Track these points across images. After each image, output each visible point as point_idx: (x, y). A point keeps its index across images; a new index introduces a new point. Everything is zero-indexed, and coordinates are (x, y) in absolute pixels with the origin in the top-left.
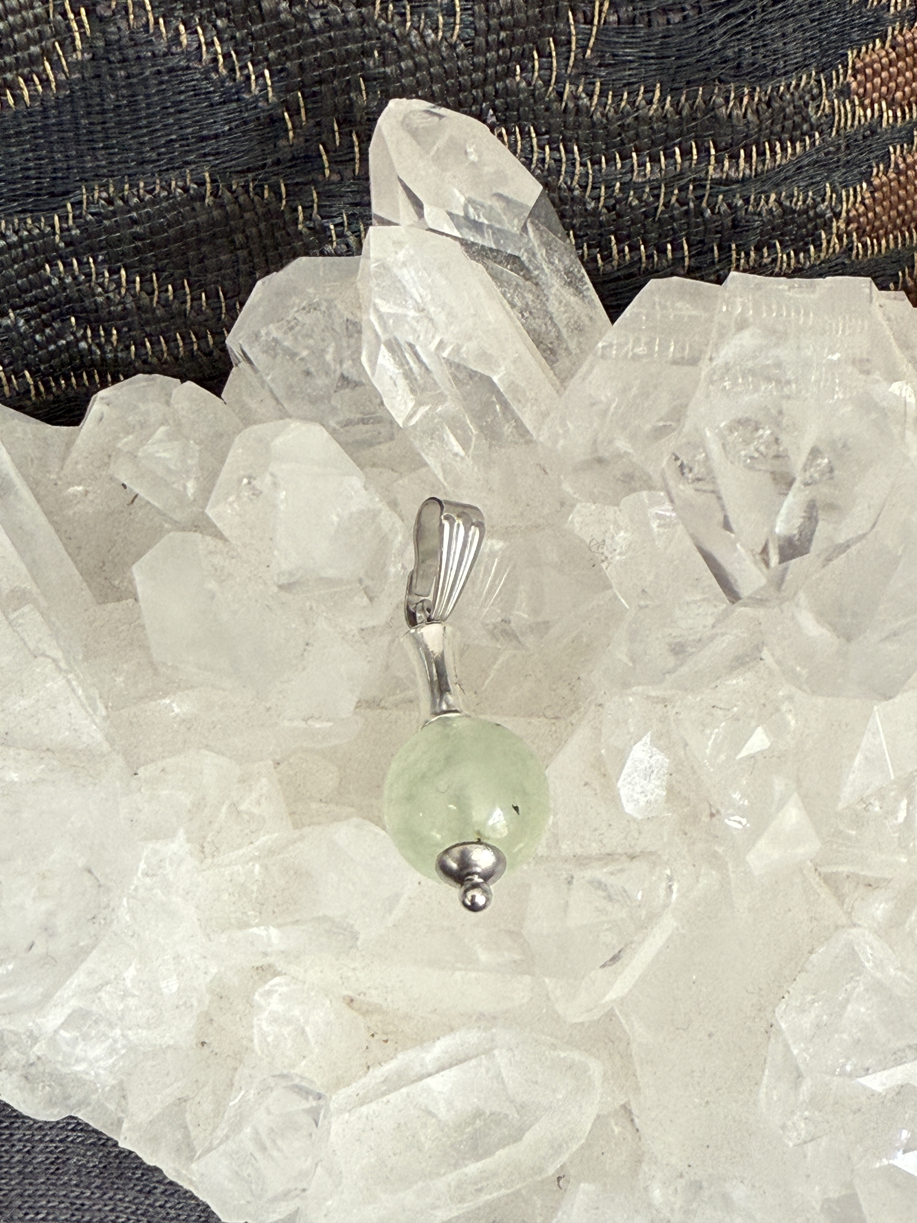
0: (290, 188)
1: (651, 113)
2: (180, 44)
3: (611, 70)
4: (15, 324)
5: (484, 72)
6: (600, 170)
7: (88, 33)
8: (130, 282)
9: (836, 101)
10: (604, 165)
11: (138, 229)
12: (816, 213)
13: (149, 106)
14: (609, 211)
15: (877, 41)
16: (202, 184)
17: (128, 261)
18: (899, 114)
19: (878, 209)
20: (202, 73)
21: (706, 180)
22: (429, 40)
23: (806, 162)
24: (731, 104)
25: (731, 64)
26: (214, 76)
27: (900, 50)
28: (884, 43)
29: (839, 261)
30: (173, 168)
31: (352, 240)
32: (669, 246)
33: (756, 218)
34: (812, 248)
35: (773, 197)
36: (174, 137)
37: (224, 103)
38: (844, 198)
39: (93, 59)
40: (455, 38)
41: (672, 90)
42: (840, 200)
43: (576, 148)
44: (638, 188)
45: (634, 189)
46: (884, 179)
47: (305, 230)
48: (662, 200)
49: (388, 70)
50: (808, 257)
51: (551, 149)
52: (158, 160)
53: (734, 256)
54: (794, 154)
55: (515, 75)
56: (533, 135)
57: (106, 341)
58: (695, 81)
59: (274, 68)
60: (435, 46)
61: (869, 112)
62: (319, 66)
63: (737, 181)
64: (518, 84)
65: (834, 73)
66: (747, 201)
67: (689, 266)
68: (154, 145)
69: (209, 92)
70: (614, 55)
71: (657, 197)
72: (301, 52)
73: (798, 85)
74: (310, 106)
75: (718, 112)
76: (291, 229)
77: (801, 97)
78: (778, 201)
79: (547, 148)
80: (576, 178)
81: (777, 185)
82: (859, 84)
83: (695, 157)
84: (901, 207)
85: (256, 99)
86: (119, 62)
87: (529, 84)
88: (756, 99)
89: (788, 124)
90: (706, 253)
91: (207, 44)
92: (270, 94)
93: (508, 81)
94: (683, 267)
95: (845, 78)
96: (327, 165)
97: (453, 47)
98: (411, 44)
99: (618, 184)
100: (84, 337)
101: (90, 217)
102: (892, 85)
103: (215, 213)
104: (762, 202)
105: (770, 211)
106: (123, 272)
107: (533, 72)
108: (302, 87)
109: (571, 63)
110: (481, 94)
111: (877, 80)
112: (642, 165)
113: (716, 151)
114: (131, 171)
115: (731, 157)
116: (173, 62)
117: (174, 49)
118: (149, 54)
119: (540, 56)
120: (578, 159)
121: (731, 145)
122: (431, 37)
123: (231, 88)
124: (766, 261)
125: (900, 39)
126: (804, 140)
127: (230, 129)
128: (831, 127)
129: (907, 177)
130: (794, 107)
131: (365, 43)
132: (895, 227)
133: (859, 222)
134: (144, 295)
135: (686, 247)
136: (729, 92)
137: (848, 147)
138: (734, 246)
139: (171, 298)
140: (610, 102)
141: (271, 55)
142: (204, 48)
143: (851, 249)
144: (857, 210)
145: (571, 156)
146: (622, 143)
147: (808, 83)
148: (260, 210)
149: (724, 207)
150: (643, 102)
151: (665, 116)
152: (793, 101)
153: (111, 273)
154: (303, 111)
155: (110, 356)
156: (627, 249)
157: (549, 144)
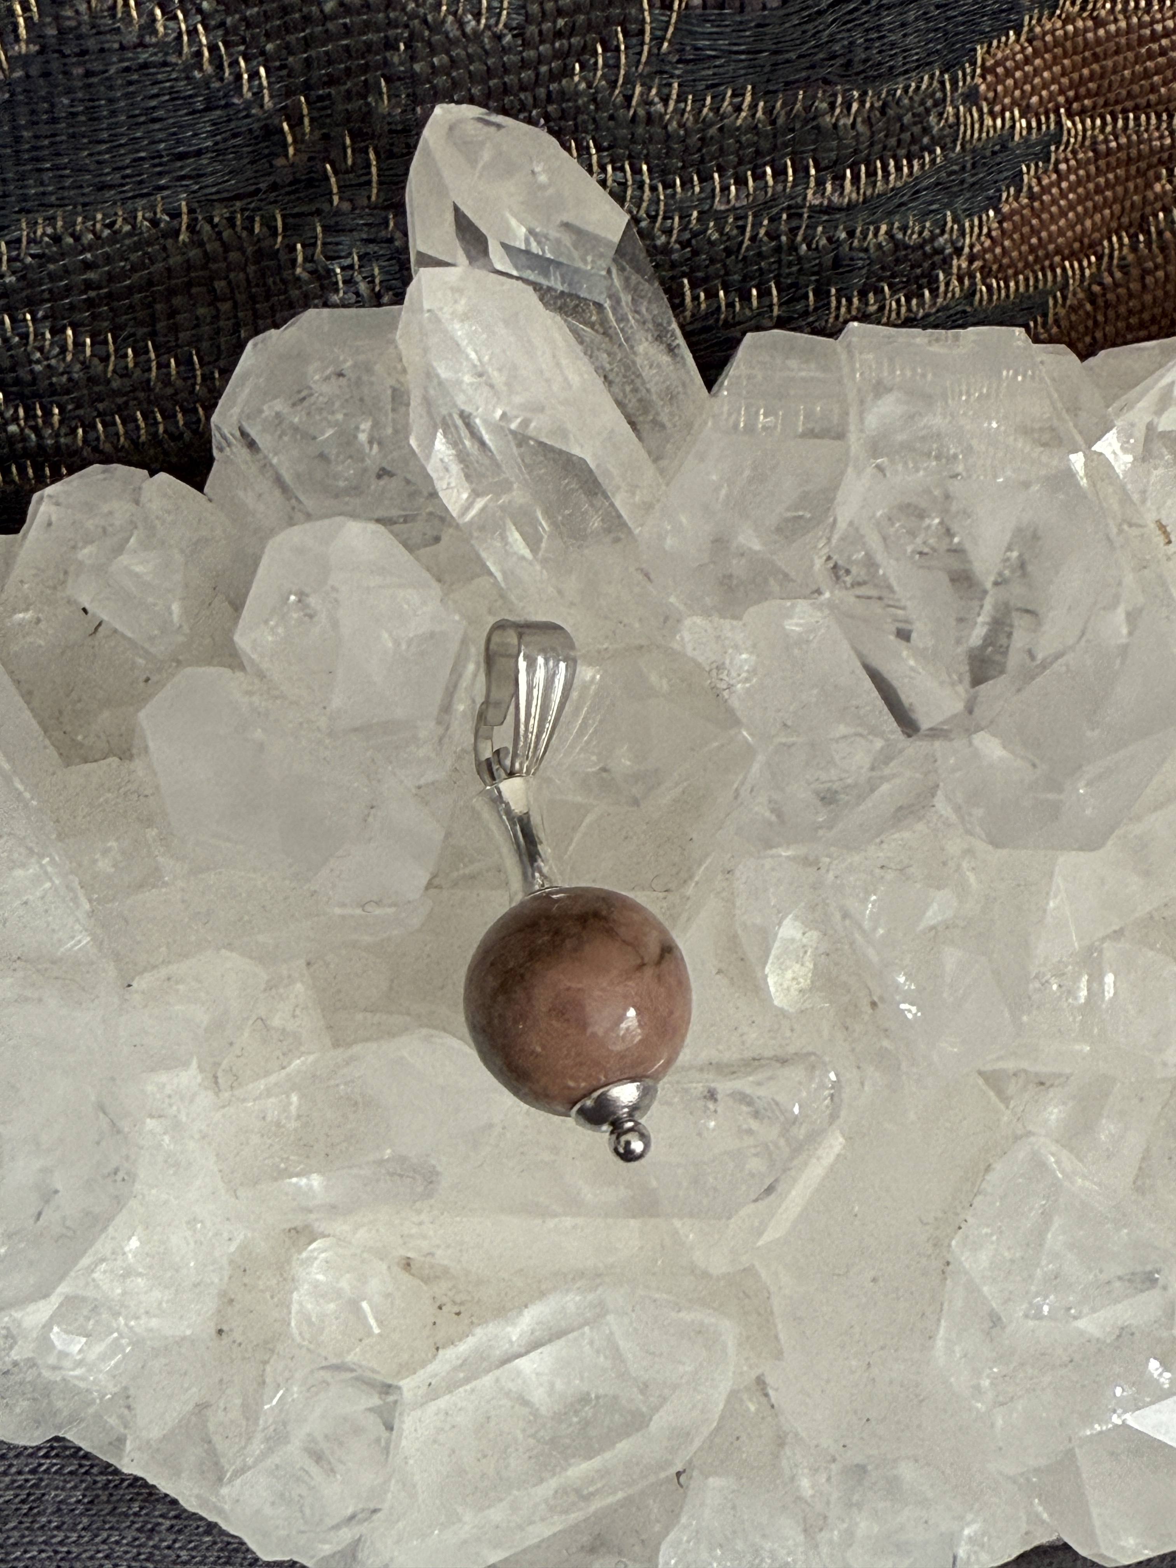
0: (291, 220)
1: (739, 122)
2: (155, 32)
3: (690, 67)
5: (536, 69)
6: (674, 194)
7: (36, 17)
8: (79, 345)
9: (961, 108)
10: (679, 189)
11: (92, 275)
12: (933, 248)
13: (113, 113)
14: (683, 248)
15: (1011, 33)
16: (175, 215)
17: (77, 317)
18: (1034, 124)
19: (1007, 243)
20: (179, 71)
21: (802, 207)
22: (468, 29)
23: (925, 183)
24: (838, 111)
25: (840, 61)
26: (197, 74)
27: (1037, 43)
28: (1018, 35)
29: (959, 308)
30: (142, 196)
31: (363, 287)
32: (754, 292)
33: (862, 255)
34: (927, 293)
35: (884, 228)
36: (143, 154)
37: (207, 109)
38: (968, 230)
39: (41, 52)
40: (501, 26)
41: (767, 93)
42: (962, 234)
43: (645, 167)
44: (720, 218)
45: (716, 220)
46: (1015, 205)
47: (305, 276)
48: (748, 235)
49: (417, 67)
50: (921, 304)
51: (614, 169)
52: (123, 185)
53: (834, 304)
54: (911, 173)
55: (573, 74)
56: (593, 151)
57: (44, 422)
58: (794, 82)
59: (271, 64)
60: (477, 35)
61: (999, 122)
62: (330, 62)
63: (840, 209)
64: (577, 85)
65: (960, 73)
66: (851, 234)
67: (779, 317)
68: (119, 164)
69: (190, 96)
70: (697, 49)
71: (743, 229)
72: (307, 43)
73: (918, 88)
74: (315, 114)
75: (820, 120)
76: (286, 274)
77: (922, 103)
78: (889, 233)
79: (609, 168)
80: (645, 205)
81: (890, 213)
82: (989, 88)
83: (791, 179)
84: (1034, 241)
85: (248, 105)
86: (77, 55)
87: (589, 86)
88: (868, 105)
89: (906, 136)
90: (798, 300)
91: (189, 33)
92: (267, 98)
93: (564, 82)
94: (771, 317)
95: (973, 78)
96: (335, 190)
97: (499, 37)
98: (446, 34)
99: (695, 214)
100: (15, 419)
101: (29, 260)
102: (1028, 87)
103: (194, 253)
104: (871, 235)
105: (879, 246)
106: (69, 332)
107: (596, 70)
108: (307, 88)
109: (644, 59)
110: (530, 100)
111: (1010, 82)
112: (725, 189)
113: (818, 170)
114: (87, 200)
115: (834, 179)
116: (144, 56)
117: (147, 39)
118: (116, 46)
119: (604, 50)
120: (647, 181)
121: (835, 163)
122: (471, 23)
123: (219, 90)
124: (873, 308)
125: (1038, 30)
126: (923, 157)
127: (216, 144)
128: (954, 142)
129: (1042, 202)
130: (914, 115)
131: (391, 33)
132: (1027, 265)
133: (984, 260)
134: (96, 361)
135: (775, 292)
136: (835, 95)
137: (974, 165)
138: (833, 291)
139: (131, 365)
140: (689, 108)
141: (269, 47)
142: (185, 38)
143: (973, 294)
144: (982, 244)
145: (638, 177)
146: (702, 161)
147: (930, 85)
148: (250, 250)
149: (824, 241)
150: (730, 108)
151: (756, 126)
152: (912, 108)
153: (54, 333)
154: (306, 121)
155: (50, 442)
156: (702, 295)
157: (612, 162)
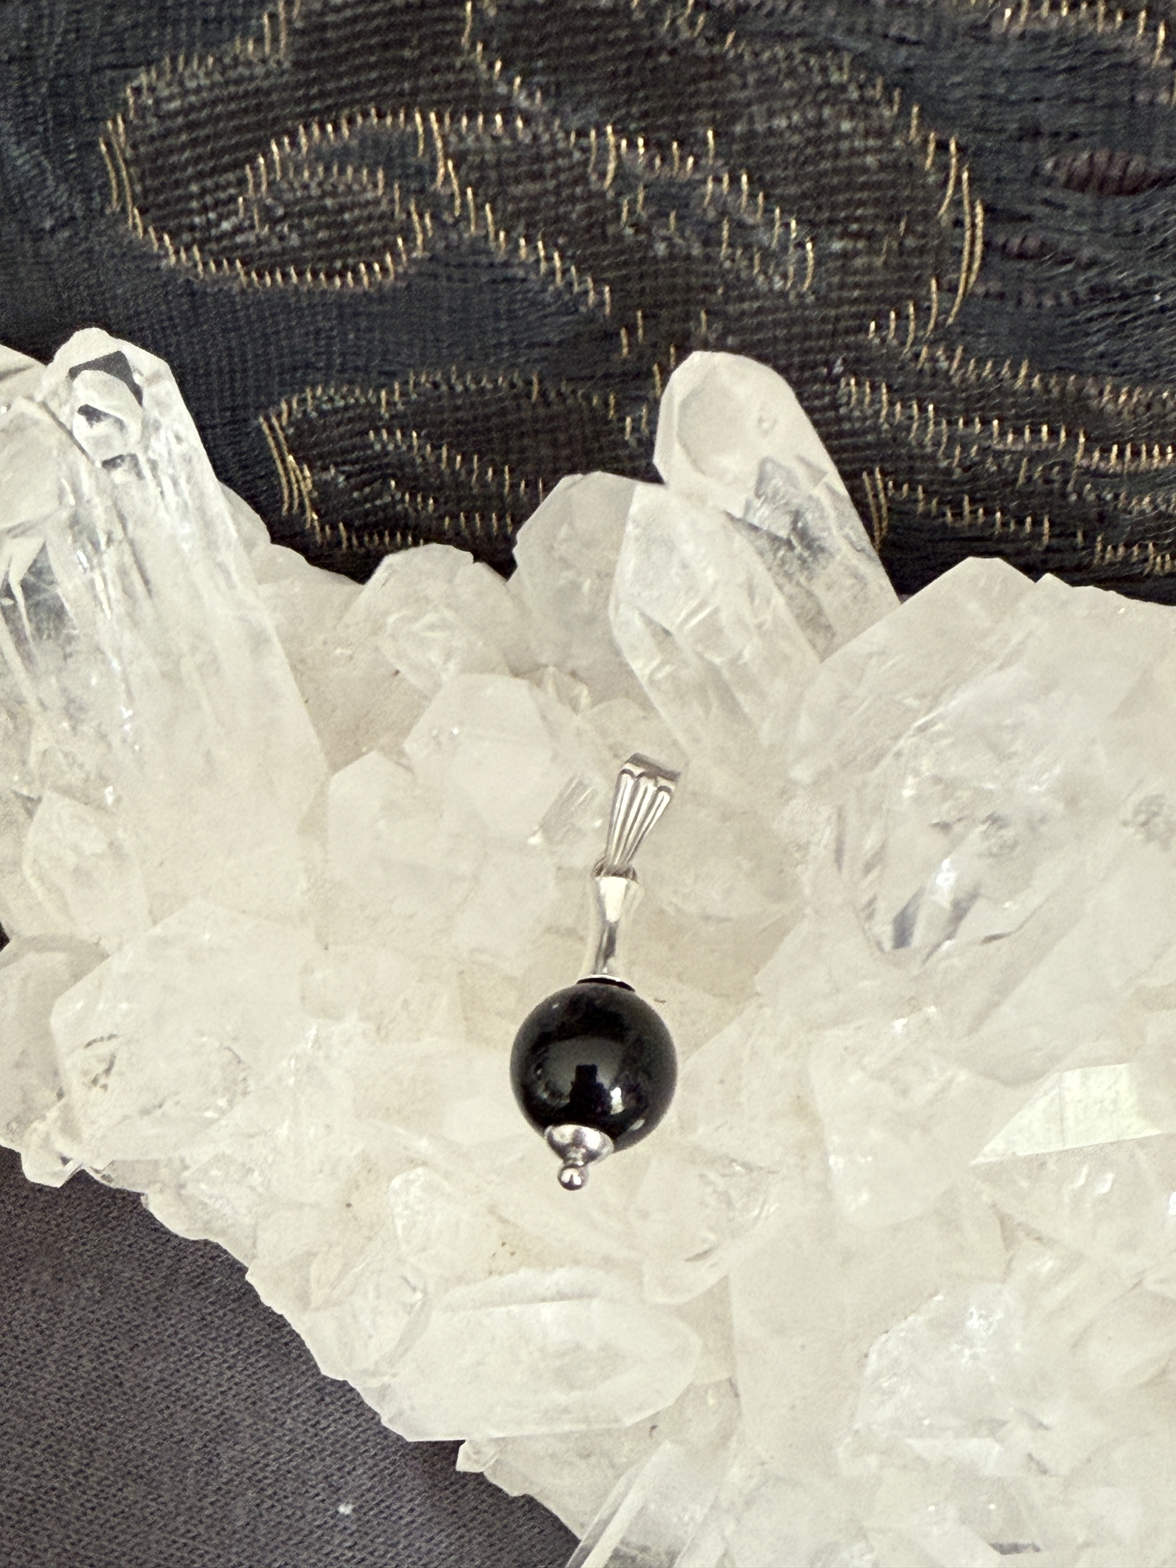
0: (619, 400)
1: (1016, 387)
2: (519, 257)
4: (334, 479)
5: (835, 324)
6: (957, 430)
7: (430, 232)
8: (451, 460)
10: (961, 426)
14: (964, 471)
16: (529, 383)
17: (450, 440)
20: (539, 285)
21: (1073, 465)
22: (776, 287)
24: (1105, 399)
26: (551, 288)
30: (501, 367)
32: (1029, 520)
33: (1125, 516)
35: (1148, 498)
37: (558, 314)
39: (431, 259)
40: (805, 288)
41: (1041, 369)
43: (930, 407)
44: (998, 456)
45: (994, 456)
47: (633, 441)
48: (1023, 474)
51: (902, 406)
53: (1098, 545)
55: (868, 331)
56: (884, 390)
57: (423, 508)
58: (1066, 368)
59: (615, 286)
60: (783, 294)
63: (1105, 475)
64: (871, 340)
66: (1116, 498)
67: (1048, 545)
69: (545, 304)
71: (1018, 469)
74: (648, 326)
75: (1090, 403)
76: (618, 438)
78: (1153, 504)
79: (898, 405)
80: (929, 436)
81: (1154, 489)
83: (1062, 440)
85: (593, 313)
87: (883, 342)
88: (1134, 399)
90: (1069, 536)
91: (546, 258)
92: (608, 310)
93: (861, 337)
94: (1042, 544)
96: (658, 385)
97: (803, 296)
98: (757, 288)
99: (975, 448)
100: (402, 500)
101: (415, 396)
103: (542, 411)
104: (1134, 502)
105: (1143, 512)
106: (445, 449)
107: (888, 331)
108: (642, 307)
109: (931, 327)
110: (828, 345)
112: (1003, 434)
113: (1086, 441)
115: (1101, 450)
116: (510, 272)
117: (512, 261)
118: (487, 263)
119: (897, 317)
120: (932, 419)
121: (1103, 439)
122: (779, 283)
123: (568, 300)
124: (1136, 559)
131: (709, 280)
134: (464, 472)
135: (1046, 524)
136: (1104, 386)
138: (1099, 535)
139: (490, 479)
140: (971, 368)
141: (613, 274)
142: (543, 262)
145: (924, 414)
146: (983, 409)
148: (588, 416)
149: (1092, 497)
150: (1009, 375)
151: (1032, 393)
153: (434, 448)
154: (640, 330)
155: (424, 521)
156: (980, 512)
157: (901, 401)
